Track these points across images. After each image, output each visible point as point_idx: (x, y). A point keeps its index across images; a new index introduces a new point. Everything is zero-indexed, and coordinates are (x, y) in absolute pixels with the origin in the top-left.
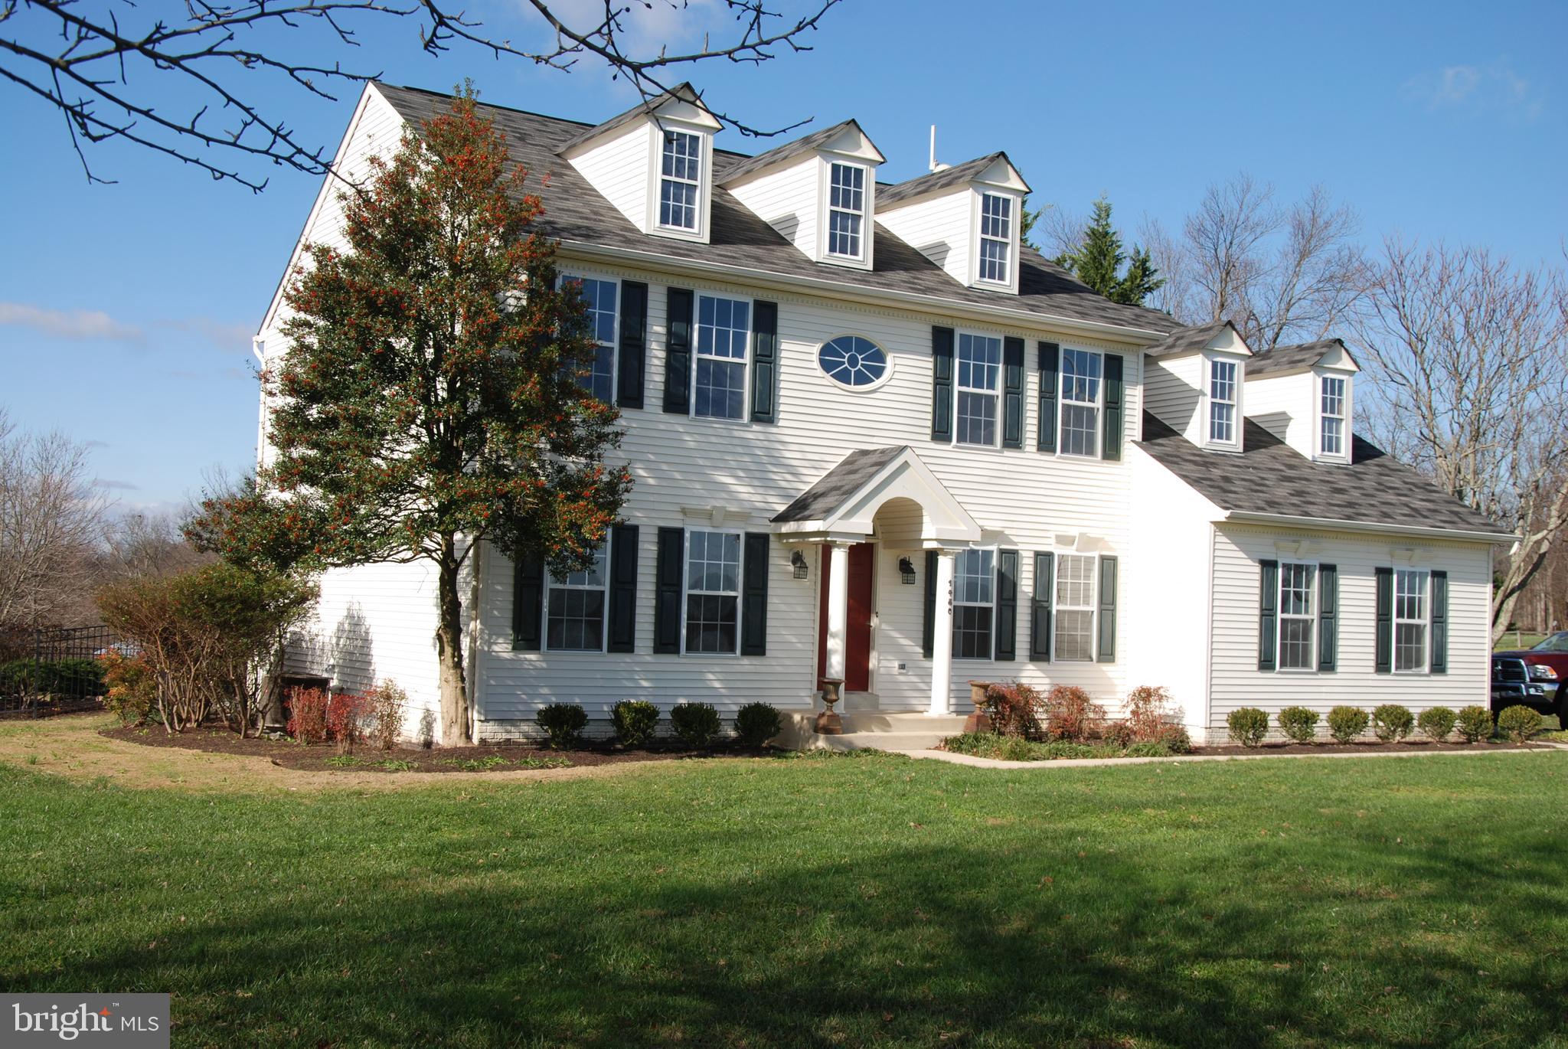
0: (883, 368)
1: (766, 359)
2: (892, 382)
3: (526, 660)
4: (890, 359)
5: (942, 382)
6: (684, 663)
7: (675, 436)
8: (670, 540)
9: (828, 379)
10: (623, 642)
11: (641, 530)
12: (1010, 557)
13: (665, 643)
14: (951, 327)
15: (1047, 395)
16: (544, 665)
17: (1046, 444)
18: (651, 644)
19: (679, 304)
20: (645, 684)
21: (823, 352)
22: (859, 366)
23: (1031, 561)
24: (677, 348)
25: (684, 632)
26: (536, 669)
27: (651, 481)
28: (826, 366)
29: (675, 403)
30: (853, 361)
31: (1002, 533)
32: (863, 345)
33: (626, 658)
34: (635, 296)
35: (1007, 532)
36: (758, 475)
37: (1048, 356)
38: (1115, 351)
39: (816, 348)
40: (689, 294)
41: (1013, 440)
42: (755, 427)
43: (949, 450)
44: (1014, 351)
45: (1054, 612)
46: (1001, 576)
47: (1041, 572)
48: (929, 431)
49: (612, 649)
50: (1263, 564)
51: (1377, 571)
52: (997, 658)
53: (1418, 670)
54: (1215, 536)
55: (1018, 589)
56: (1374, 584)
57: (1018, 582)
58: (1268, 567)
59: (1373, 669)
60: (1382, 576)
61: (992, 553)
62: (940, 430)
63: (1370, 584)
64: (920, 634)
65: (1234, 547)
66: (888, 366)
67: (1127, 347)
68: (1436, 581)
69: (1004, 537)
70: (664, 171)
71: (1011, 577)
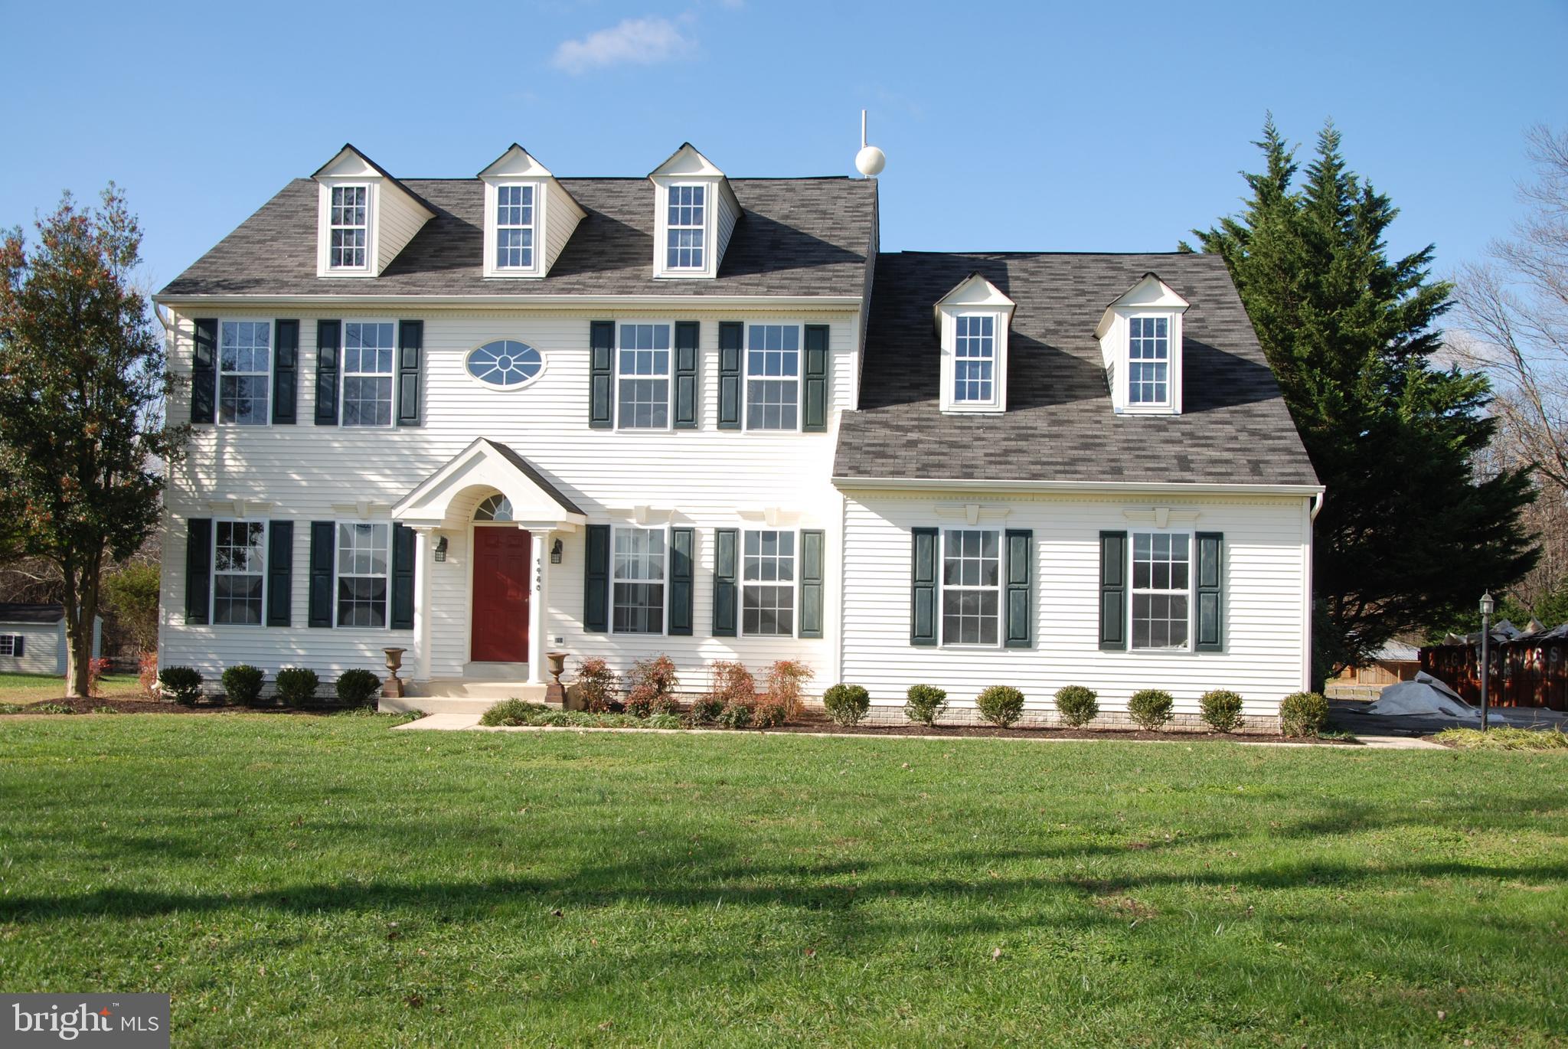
0: (539, 366)
1: (413, 372)
2: (544, 378)
3: (197, 632)
4: (543, 354)
5: (600, 373)
6: (335, 635)
7: (324, 444)
8: (322, 532)
9: (478, 382)
10: (280, 616)
11: (296, 525)
12: (685, 536)
13: (319, 617)
14: (611, 319)
15: (729, 373)
16: (213, 636)
17: (728, 420)
18: (306, 619)
19: (329, 333)
20: (301, 652)
21: (473, 357)
22: (512, 367)
23: (712, 538)
24: (327, 369)
25: (336, 609)
26: (206, 639)
27: (304, 483)
28: (475, 370)
29: (325, 416)
30: (505, 363)
31: (676, 512)
32: (515, 347)
33: (284, 630)
34: (287, 332)
35: (681, 510)
36: (405, 471)
37: (730, 335)
38: (818, 320)
39: (462, 356)
40: (337, 324)
41: (687, 419)
42: (403, 431)
43: (612, 437)
44: (688, 334)
45: (741, 589)
46: (674, 554)
47: (724, 548)
48: (587, 420)
49: (270, 623)
50: (916, 532)
51: (1104, 535)
52: (671, 633)
53: (1175, 647)
54: (845, 505)
55: (696, 566)
56: (1098, 549)
57: (696, 559)
58: (924, 535)
59: (1096, 647)
60: (1112, 540)
61: (662, 531)
62: (599, 418)
63: (1090, 552)
64: (582, 611)
65: (873, 515)
66: (543, 363)
67: (835, 315)
68: (1205, 544)
69: (678, 515)
70: (334, 222)
71: (687, 555)
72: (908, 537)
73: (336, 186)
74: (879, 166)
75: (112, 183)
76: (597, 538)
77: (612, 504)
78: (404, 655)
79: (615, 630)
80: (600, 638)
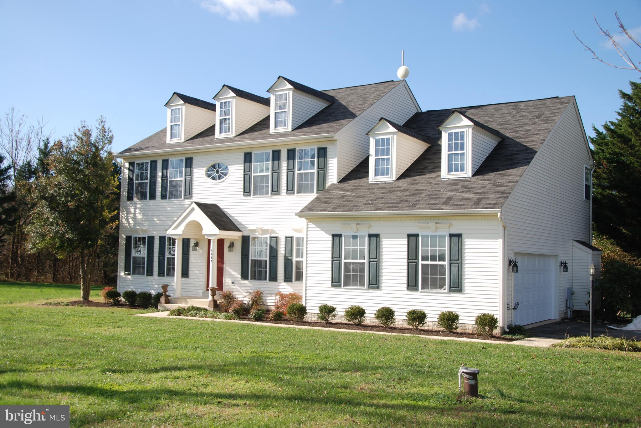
0: (228, 172)
1: (189, 177)
2: (229, 177)
3: (128, 278)
4: (229, 167)
5: (247, 173)
6: (165, 280)
7: (164, 207)
8: (162, 240)
9: (209, 180)
10: (150, 273)
11: (155, 237)
12: (275, 240)
13: (161, 273)
14: (251, 151)
15: (290, 169)
17: (290, 190)
18: (157, 273)
19: (165, 164)
20: (156, 286)
21: (207, 170)
22: (219, 173)
23: (284, 240)
24: (164, 178)
25: (166, 270)
26: (130, 280)
27: (158, 222)
28: (209, 176)
29: (163, 197)
30: (217, 172)
32: (221, 165)
33: (151, 278)
34: (154, 165)
35: (274, 229)
37: (291, 154)
38: (322, 145)
39: (204, 170)
40: (168, 161)
41: (276, 191)
42: (186, 200)
43: (251, 199)
44: (276, 155)
45: (294, 262)
46: (271, 248)
47: (288, 245)
48: (243, 193)
49: (147, 275)
50: (334, 236)
51: (409, 236)
52: (270, 280)
53: (440, 290)
54: (307, 225)
55: (279, 252)
56: (406, 243)
57: (279, 250)
58: (336, 237)
59: (406, 289)
60: (412, 238)
61: (267, 238)
62: (247, 192)
63: (403, 243)
64: (240, 271)
65: (318, 229)
66: (229, 171)
67: (328, 142)
68: (453, 239)
69: (273, 231)
70: (171, 123)
71: (275, 247)
72: (330, 238)
73: (172, 108)
74: (406, 74)
75: (101, 116)
76: (245, 240)
77: (251, 227)
78: (168, 287)
79: (251, 279)
80: (246, 282)
